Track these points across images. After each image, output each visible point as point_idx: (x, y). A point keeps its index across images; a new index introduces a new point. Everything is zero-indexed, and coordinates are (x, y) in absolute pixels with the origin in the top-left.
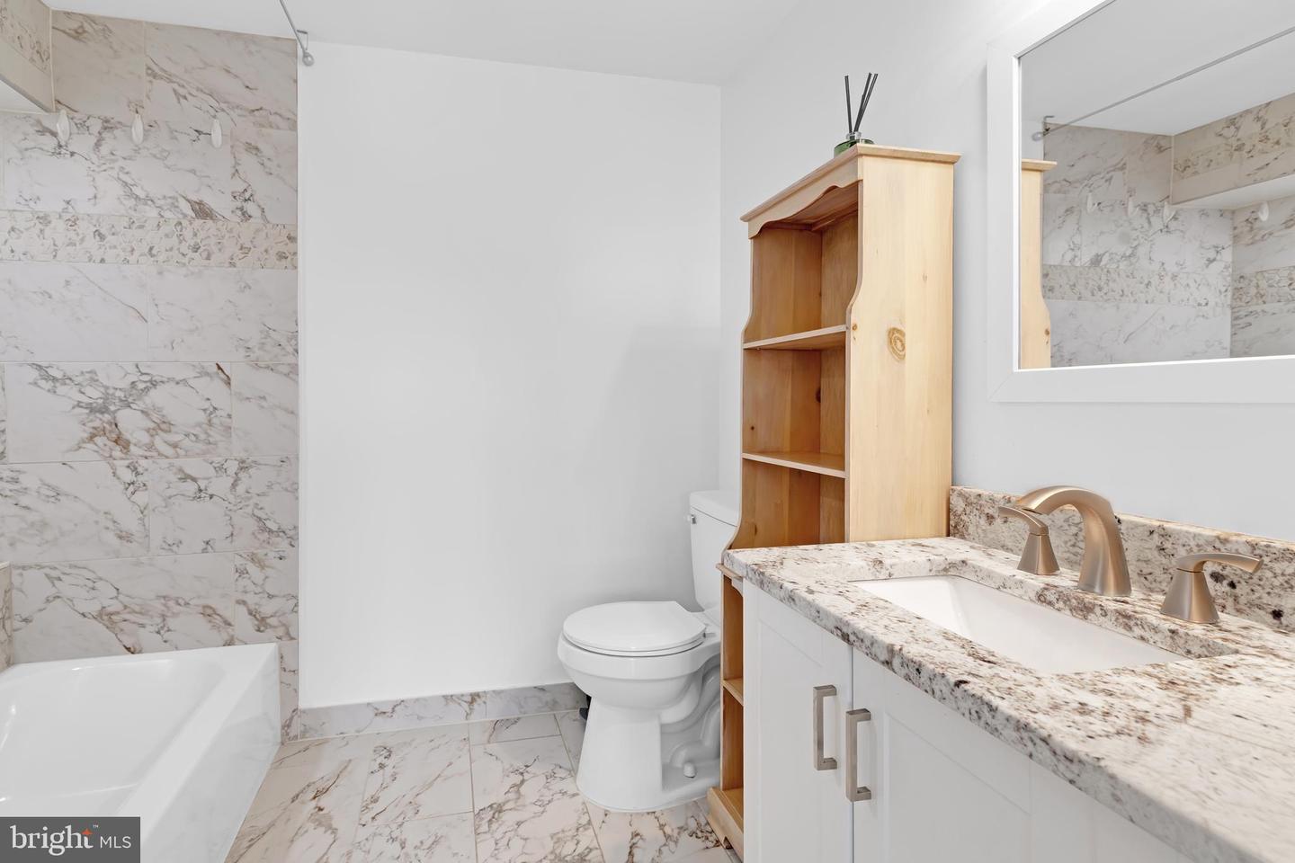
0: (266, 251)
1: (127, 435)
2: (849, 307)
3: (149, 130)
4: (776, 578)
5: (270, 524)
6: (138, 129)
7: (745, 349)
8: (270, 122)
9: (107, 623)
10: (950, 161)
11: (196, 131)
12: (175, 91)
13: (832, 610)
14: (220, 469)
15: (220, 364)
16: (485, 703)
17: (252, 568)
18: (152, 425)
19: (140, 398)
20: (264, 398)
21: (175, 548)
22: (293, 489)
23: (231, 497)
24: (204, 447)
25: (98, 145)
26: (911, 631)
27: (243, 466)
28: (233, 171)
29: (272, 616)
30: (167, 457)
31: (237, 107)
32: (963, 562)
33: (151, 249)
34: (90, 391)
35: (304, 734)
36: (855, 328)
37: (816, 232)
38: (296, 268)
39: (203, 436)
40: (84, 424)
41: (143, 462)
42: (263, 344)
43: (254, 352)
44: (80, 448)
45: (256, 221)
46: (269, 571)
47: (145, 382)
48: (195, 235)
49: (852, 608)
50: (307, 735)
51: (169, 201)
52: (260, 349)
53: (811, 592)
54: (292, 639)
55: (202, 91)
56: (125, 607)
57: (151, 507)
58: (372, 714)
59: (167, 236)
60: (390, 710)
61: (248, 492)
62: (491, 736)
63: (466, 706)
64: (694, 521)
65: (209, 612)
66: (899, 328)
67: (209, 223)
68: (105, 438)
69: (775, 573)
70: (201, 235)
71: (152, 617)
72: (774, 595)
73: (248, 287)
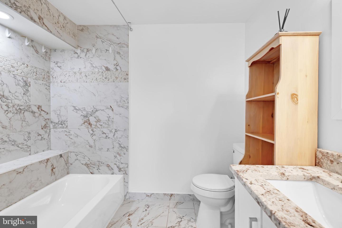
0: (121, 78)
1: (91, 123)
2: (276, 87)
3: (96, 51)
4: (241, 177)
5: (122, 145)
6: (94, 51)
7: (246, 101)
8: (122, 46)
9: (87, 166)
10: (318, 35)
11: (106, 50)
12: (102, 41)
13: (255, 192)
14: (111, 131)
15: (111, 106)
16: (174, 197)
17: (118, 156)
18: (96, 120)
19: (94, 114)
20: (121, 114)
21: (101, 150)
22: (127, 137)
23: (113, 139)
24: (107, 126)
25: (86, 55)
26: (283, 206)
27: (116, 131)
28: (114, 59)
29: (122, 168)
30: (100, 128)
31: (115, 43)
32: (318, 177)
33: (96, 79)
34: (83, 112)
35: (129, 198)
36: (278, 94)
37: (271, 63)
38: (128, 82)
39: (107, 123)
40: (83, 120)
41: (94, 129)
42: (121, 101)
43: (118, 103)
44: (82, 125)
45: (119, 70)
46: (121, 157)
47: (95, 110)
48: (106, 75)
49: (263, 192)
50: (130, 199)
51: (100, 67)
52: (120, 102)
53: (251, 183)
54: (127, 174)
55: (107, 40)
56: (91, 163)
57: (96, 140)
58: (145, 196)
59: (100, 75)
60: (150, 195)
61: (117, 137)
62: (175, 206)
63: (169, 197)
64: (234, 152)
65: (108, 166)
66: (296, 94)
67: (109, 72)
68: (87, 123)
69: (242, 175)
70: (107, 75)
71: (96, 166)
72: (241, 182)
73: (117, 87)
